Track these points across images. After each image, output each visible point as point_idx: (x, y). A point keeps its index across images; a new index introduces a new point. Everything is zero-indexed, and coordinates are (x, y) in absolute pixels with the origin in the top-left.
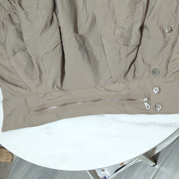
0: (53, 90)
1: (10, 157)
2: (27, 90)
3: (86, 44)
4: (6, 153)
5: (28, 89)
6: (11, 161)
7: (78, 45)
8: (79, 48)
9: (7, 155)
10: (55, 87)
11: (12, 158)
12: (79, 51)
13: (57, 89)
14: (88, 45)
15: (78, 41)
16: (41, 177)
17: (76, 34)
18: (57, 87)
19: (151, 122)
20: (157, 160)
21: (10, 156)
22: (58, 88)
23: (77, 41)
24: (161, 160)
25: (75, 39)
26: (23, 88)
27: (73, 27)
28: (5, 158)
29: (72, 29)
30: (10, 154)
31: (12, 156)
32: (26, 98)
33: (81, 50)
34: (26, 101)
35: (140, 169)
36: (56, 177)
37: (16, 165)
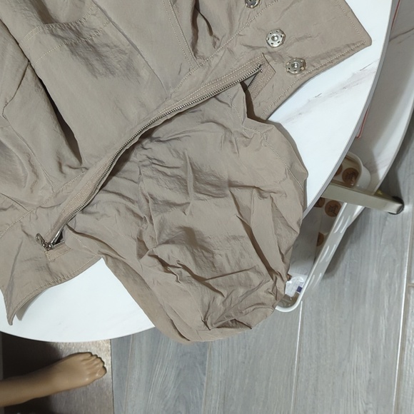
0: (65, 177)
1: (97, 364)
2: (17, 208)
3: (85, 33)
4: (84, 363)
5: (17, 205)
6: (103, 372)
7: (65, 46)
8: (72, 52)
9: (87, 364)
10: (65, 169)
11: (102, 365)
12: (75, 57)
13: (73, 172)
14: (93, 33)
15: (62, 38)
16: (181, 370)
17: (49, 27)
18: (70, 167)
19: (309, 101)
20: (400, 194)
21: (96, 362)
22: (75, 168)
23: (60, 40)
24: (409, 188)
25: (52, 39)
26: (5, 210)
27: (36, 14)
28: (88, 373)
29: (36, 21)
30: (94, 360)
31: (99, 360)
32: (22, 226)
33: (79, 55)
34: (27, 232)
35: (375, 236)
36: (212, 352)
37: (117, 375)
